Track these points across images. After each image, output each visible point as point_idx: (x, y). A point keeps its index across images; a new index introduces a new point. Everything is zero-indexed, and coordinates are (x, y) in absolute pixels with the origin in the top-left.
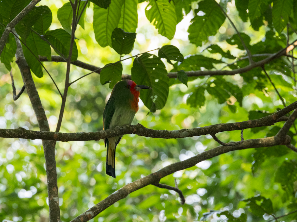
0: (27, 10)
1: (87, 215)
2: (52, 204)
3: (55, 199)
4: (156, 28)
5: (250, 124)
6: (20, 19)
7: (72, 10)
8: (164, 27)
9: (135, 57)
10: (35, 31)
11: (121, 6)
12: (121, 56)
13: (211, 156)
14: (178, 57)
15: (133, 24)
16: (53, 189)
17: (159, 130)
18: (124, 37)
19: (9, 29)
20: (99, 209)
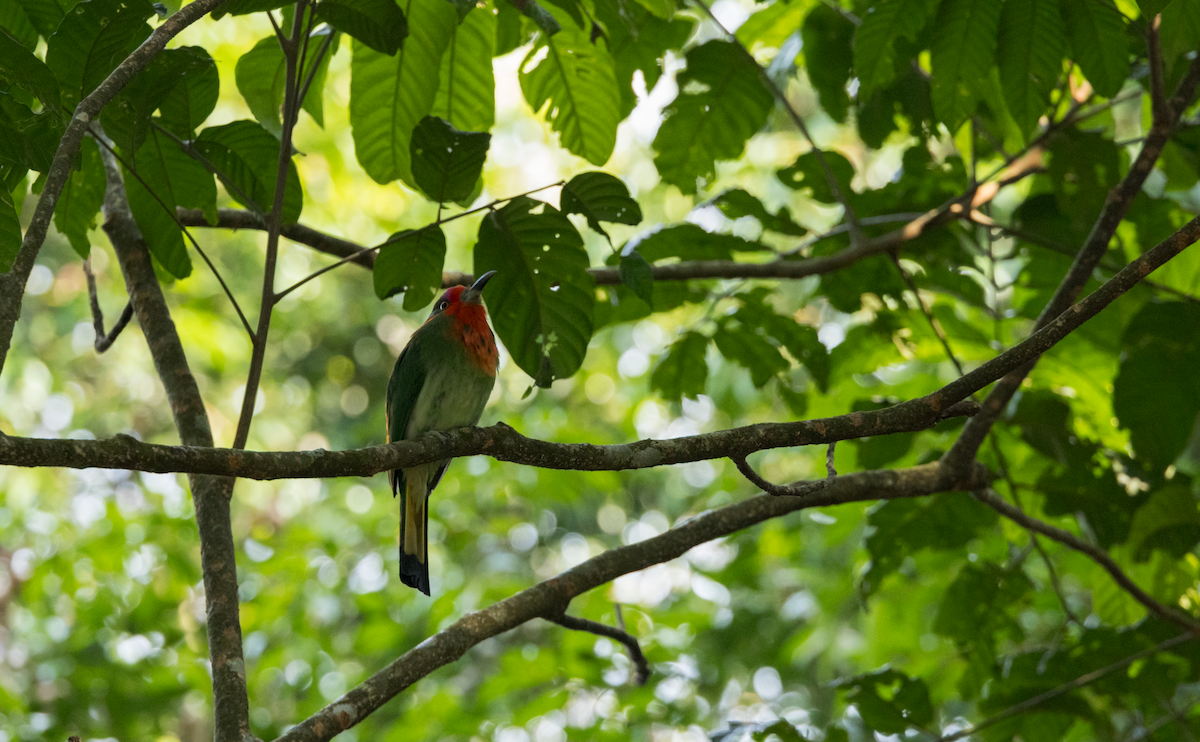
0: (140, 57)
1: (335, 717)
2: (224, 679)
3: (234, 663)
4: (554, 129)
5: (856, 425)
6: (118, 87)
7: (283, 62)
8: (577, 125)
9: (487, 211)
10: (164, 129)
11: (441, 52)
12: (442, 207)
13: (732, 527)
14: (624, 210)
15: (480, 114)
16: (225, 632)
17: (567, 444)
18: (449, 146)
19: (83, 120)
20: (373, 697)
